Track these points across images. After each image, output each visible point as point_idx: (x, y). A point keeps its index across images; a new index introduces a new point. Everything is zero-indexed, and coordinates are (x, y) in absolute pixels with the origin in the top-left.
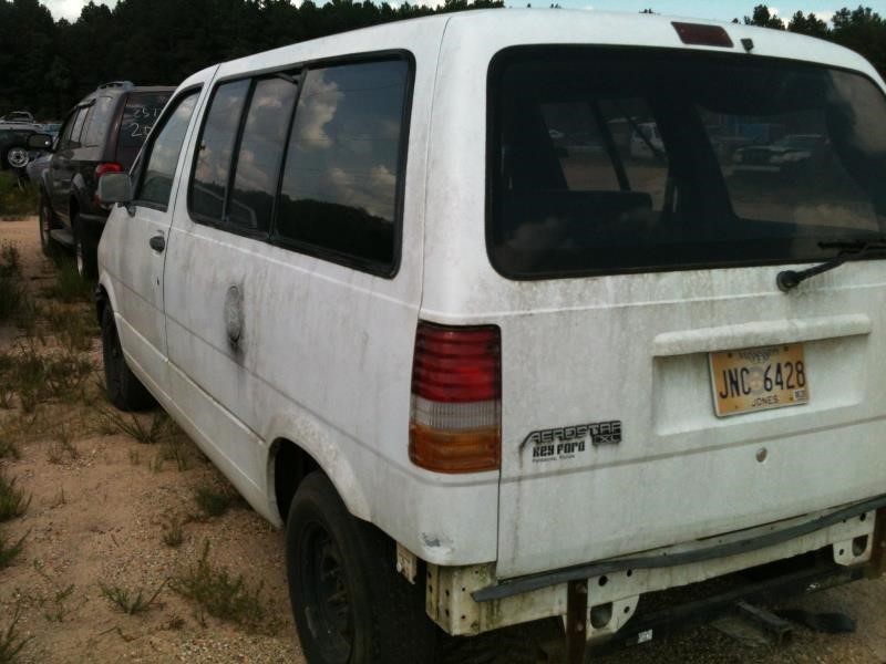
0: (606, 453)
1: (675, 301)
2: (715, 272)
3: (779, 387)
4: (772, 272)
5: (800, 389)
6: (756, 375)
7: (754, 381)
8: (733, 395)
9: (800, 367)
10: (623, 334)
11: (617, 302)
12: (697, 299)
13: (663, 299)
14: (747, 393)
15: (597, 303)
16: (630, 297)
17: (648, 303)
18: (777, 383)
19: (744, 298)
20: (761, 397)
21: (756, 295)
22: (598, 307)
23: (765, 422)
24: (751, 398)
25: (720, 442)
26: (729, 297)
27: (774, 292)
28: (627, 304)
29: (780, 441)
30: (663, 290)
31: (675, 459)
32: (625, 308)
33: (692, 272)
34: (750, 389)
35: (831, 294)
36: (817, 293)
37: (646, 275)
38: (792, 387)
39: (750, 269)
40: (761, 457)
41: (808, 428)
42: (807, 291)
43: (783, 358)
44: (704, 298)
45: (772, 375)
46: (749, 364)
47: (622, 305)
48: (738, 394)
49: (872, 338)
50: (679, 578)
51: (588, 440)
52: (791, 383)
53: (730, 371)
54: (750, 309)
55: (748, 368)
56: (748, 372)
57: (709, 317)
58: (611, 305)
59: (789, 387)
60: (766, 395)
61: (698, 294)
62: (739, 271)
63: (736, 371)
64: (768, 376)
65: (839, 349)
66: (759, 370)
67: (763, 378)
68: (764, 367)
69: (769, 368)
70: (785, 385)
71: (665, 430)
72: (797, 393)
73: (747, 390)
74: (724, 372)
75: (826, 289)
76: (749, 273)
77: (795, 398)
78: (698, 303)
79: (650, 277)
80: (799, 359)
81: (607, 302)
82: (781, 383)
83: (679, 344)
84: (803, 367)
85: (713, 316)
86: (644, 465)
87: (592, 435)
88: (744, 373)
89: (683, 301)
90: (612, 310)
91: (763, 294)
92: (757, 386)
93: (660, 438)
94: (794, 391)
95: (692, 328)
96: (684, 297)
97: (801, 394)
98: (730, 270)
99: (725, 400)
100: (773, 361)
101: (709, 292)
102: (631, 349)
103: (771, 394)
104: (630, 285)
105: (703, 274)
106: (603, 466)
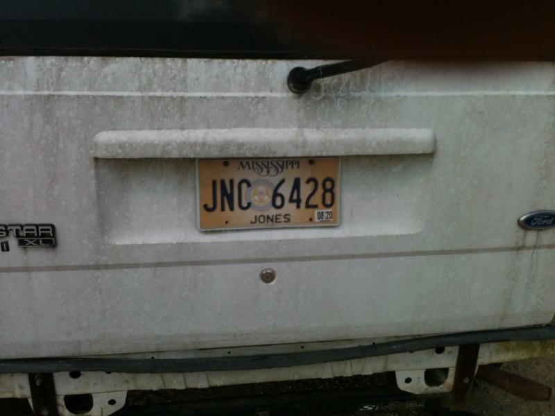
0: (38, 256)
1: (126, 94)
2: (192, 62)
3: (294, 205)
4: (283, 68)
5: (325, 210)
6: (261, 188)
7: (259, 195)
8: (223, 209)
9: (328, 185)
10: (48, 128)
11: (38, 88)
12: (158, 94)
13: (109, 89)
14: (245, 209)
15: (10, 88)
16: (59, 84)
17: (85, 93)
18: (291, 200)
19: (230, 97)
20: (265, 214)
21: (252, 94)
22: (10, 93)
23: (268, 243)
24: (251, 214)
25: (203, 258)
26: (209, 94)
27: (280, 93)
28: (52, 93)
29: (295, 264)
30: (109, 79)
31: (141, 270)
32: (49, 97)
33: (157, 60)
34: (249, 205)
35: (373, 101)
36: (349, 99)
37: (86, 59)
38: (316, 207)
39: (248, 61)
40: (268, 277)
41: (336, 252)
42: (333, 95)
43: (304, 173)
44: (170, 93)
45: (286, 190)
46: (252, 176)
47: (46, 93)
48: (232, 208)
49: (439, 159)
50: (175, 381)
51: (13, 242)
52: (312, 202)
53: (223, 182)
54: (242, 112)
55: (251, 180)
56: (249, 185)
57: (177, 116)
58: (30, 92)
59: (308, 206)
60: (272, 212)
61: (163, 88)
62: (228, 63)
63: (232, 182)
64: (280, 191)
65: (397, 169)
66: (268, 183)
67: (271, 194)
68: (276, 181)
69: (282, 182)
70: (303, 204)
71: (123, 239)
72: (321, 215)
73: (244, 204)
74: (214, 183)
75: (365, 94)
76: (245, 67)
77: (316, 220)
78: (160, 98)
79: (93, 62)
80: (330, 175)
81: (24, 87)
82: (298, 201)
83: (122, 146)
84: (333, 186)
85: (183, 115)
86: (98, 273)
87: (18, 236)
88: (244, 186)
89: (139, 94)
90: (28, 98)
91: (261, 94)
92: (261, 201)
93: (115, 247)
94: (316, 211)
95: (151, 128)
96: (140, 89)
97: (325, 215)
98: (216, 62)
99: (211, 215)
100: (290, 175)
101: (179, 87)
102: (61, 146)
103: (282, 211)
104: (61, 70)
105: (173, 65)
106: (39, 269)
